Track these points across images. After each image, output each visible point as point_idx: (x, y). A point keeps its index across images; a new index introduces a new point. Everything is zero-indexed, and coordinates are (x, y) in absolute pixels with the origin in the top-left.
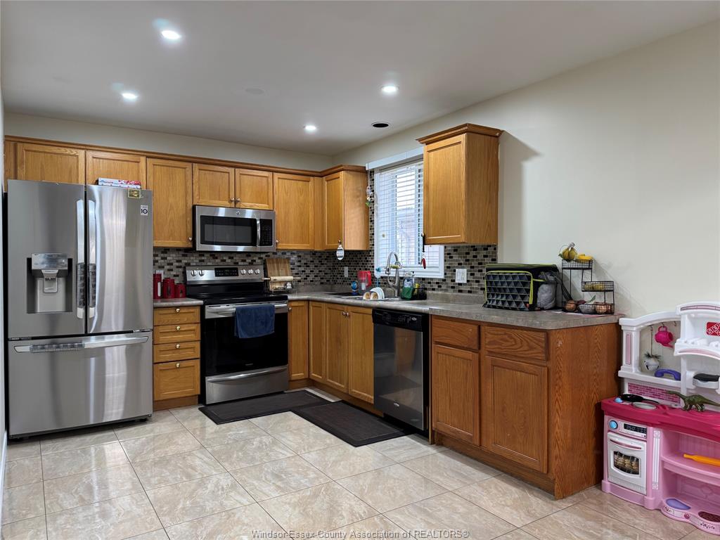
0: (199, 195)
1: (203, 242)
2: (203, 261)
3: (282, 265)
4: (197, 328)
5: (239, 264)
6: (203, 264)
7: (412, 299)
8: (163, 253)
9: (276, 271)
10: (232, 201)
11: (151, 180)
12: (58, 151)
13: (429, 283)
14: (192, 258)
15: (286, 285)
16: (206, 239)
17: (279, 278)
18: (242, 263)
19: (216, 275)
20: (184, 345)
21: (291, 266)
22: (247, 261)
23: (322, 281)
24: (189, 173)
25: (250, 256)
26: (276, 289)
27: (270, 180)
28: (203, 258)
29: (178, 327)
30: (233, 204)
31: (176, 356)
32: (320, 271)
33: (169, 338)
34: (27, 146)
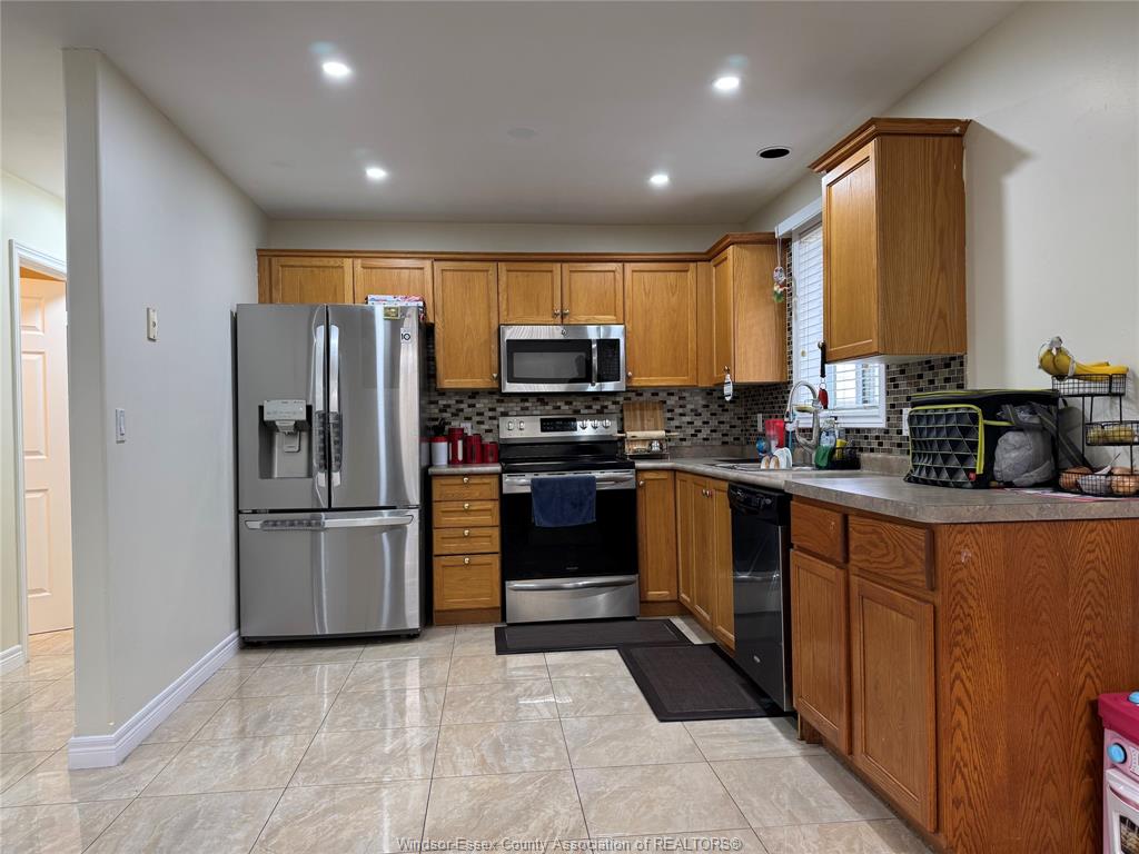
0: (508, 310)
1: (512, 380)
2: (527, 408)
3: (650, 413)
4: (495, 506)
5: (582, 412)
6: (527, 413)
7: (827, 468)
8: (470, 397)
9: (639, 423)
10: (557, 315)
11: (439, 293)
12: (318, 264)
13: (866, 437)
14: (511, 405)
15: (650, 445)
16: (515, 376)
17: (640, 434)
18: (586, 411)
19: (543, 430)
20: (475, 532)
21: (669, 415)
22: (594, 407)
23: (726, 439)
24: (493, 278)
25: (598, 399)
26: (635, 451)
27: (619, 277)
28: (527, 404)
29: (467, 505)
30: (559, 319)
31: (464, 546)
32: (720, 423)
33: (454, 519)
34: (283, 260)
